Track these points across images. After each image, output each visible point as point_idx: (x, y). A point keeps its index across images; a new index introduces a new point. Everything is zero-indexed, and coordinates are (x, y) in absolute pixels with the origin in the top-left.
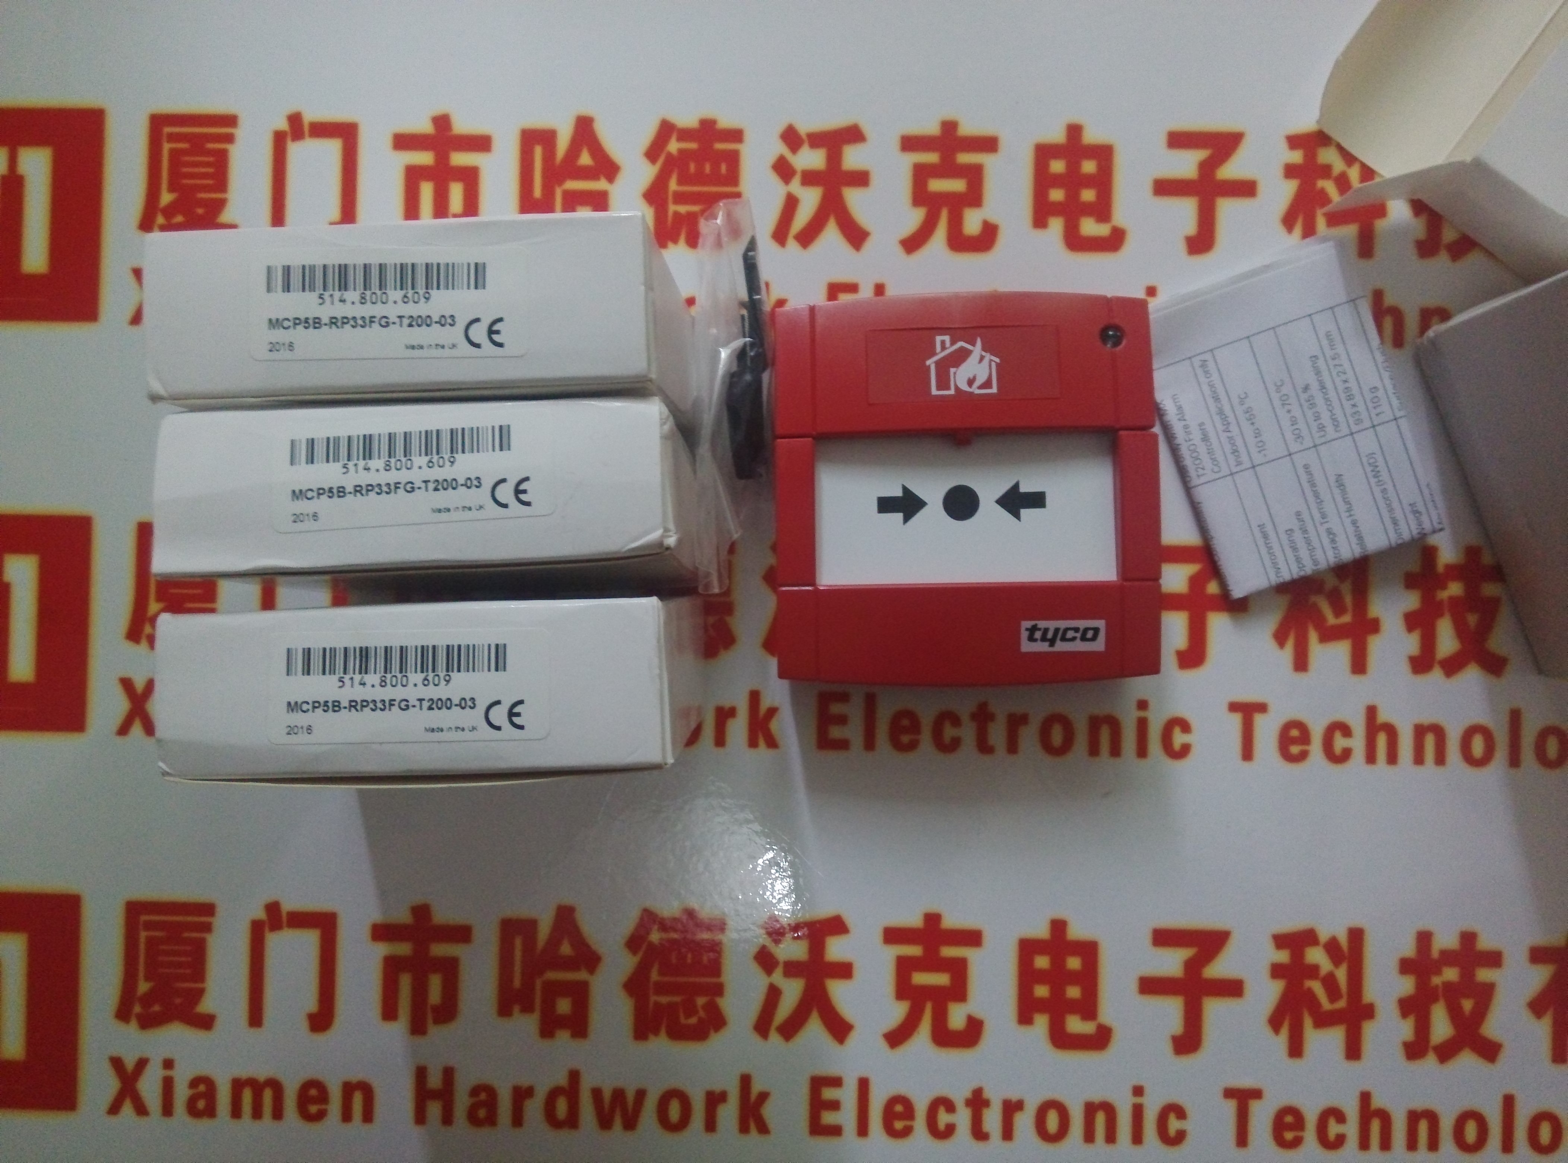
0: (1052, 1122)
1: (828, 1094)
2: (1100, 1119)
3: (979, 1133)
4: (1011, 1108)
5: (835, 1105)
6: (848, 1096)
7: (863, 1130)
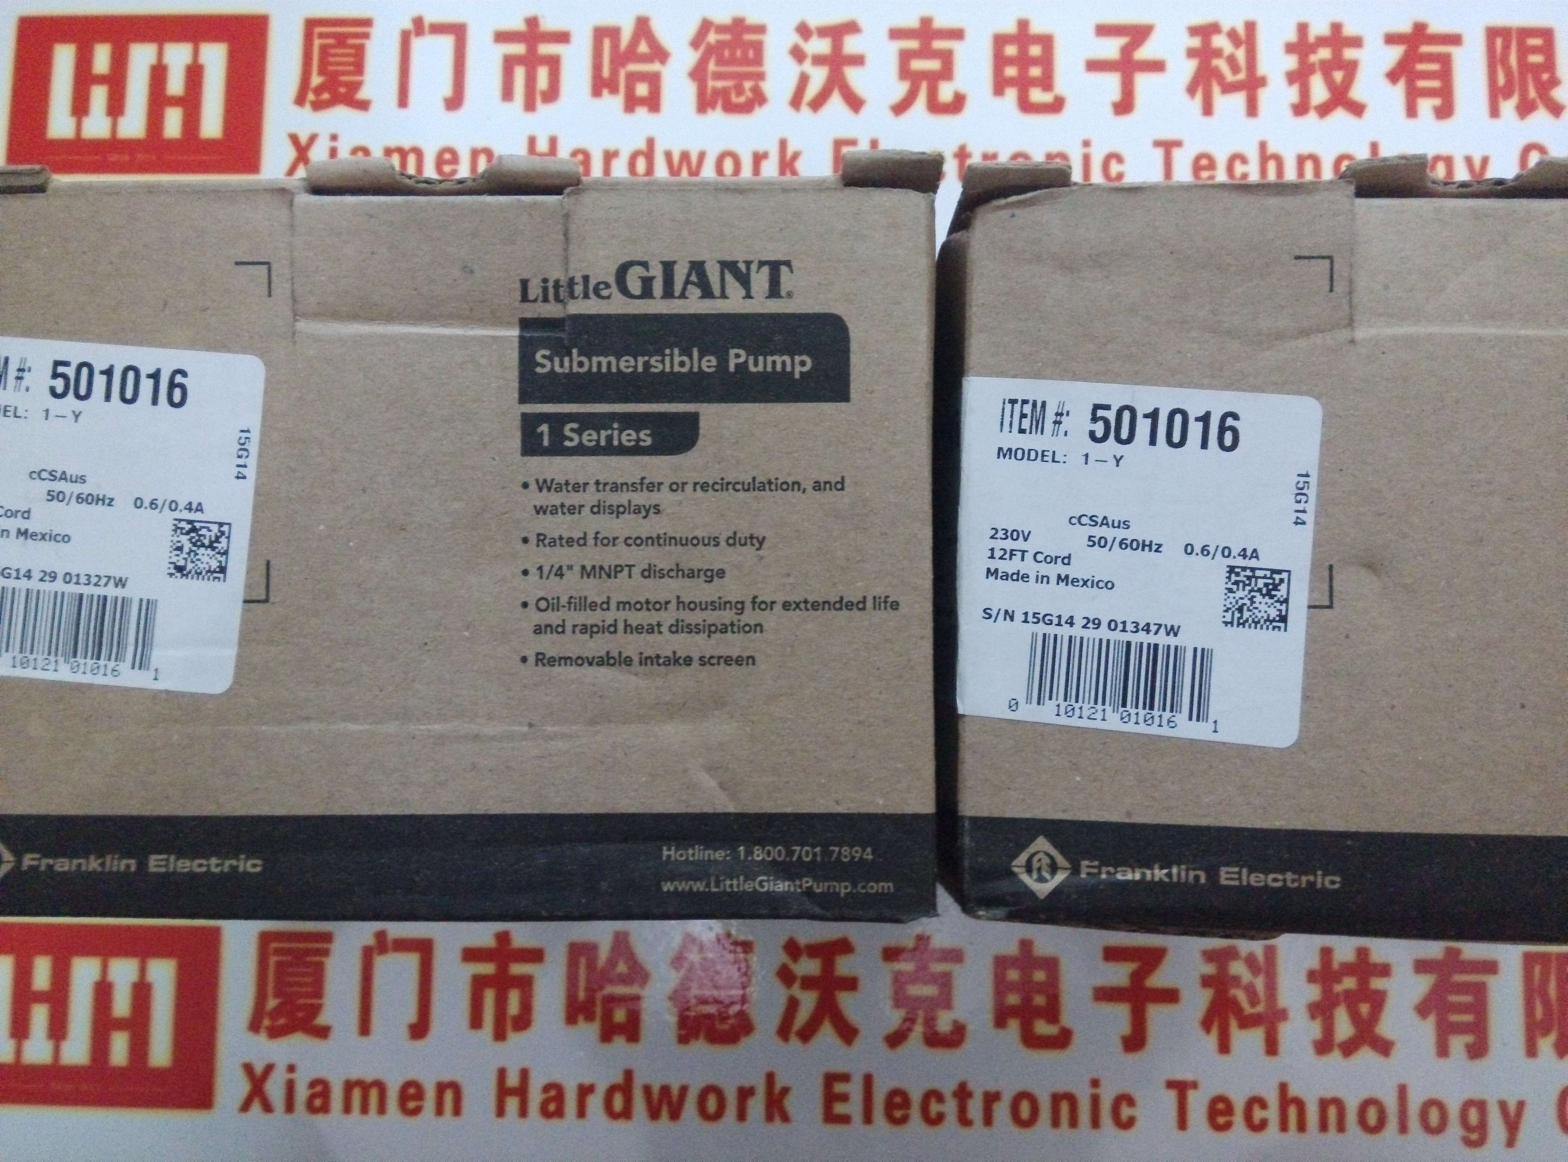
0: (1025, 1109)
1: (839, 1088)
2: (1064, 1107)
3: (964, 1120)
4: (991, 1098)
5: (844, 1098)
6: (855, 1089)
7: (868, 1118)
